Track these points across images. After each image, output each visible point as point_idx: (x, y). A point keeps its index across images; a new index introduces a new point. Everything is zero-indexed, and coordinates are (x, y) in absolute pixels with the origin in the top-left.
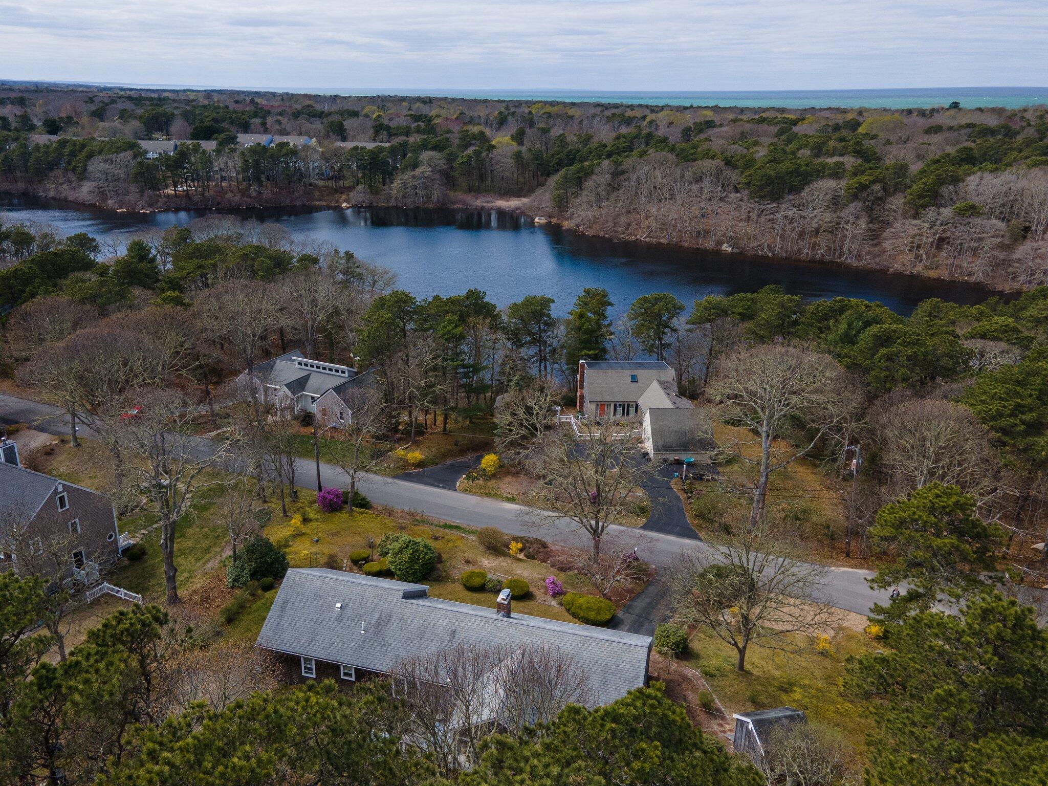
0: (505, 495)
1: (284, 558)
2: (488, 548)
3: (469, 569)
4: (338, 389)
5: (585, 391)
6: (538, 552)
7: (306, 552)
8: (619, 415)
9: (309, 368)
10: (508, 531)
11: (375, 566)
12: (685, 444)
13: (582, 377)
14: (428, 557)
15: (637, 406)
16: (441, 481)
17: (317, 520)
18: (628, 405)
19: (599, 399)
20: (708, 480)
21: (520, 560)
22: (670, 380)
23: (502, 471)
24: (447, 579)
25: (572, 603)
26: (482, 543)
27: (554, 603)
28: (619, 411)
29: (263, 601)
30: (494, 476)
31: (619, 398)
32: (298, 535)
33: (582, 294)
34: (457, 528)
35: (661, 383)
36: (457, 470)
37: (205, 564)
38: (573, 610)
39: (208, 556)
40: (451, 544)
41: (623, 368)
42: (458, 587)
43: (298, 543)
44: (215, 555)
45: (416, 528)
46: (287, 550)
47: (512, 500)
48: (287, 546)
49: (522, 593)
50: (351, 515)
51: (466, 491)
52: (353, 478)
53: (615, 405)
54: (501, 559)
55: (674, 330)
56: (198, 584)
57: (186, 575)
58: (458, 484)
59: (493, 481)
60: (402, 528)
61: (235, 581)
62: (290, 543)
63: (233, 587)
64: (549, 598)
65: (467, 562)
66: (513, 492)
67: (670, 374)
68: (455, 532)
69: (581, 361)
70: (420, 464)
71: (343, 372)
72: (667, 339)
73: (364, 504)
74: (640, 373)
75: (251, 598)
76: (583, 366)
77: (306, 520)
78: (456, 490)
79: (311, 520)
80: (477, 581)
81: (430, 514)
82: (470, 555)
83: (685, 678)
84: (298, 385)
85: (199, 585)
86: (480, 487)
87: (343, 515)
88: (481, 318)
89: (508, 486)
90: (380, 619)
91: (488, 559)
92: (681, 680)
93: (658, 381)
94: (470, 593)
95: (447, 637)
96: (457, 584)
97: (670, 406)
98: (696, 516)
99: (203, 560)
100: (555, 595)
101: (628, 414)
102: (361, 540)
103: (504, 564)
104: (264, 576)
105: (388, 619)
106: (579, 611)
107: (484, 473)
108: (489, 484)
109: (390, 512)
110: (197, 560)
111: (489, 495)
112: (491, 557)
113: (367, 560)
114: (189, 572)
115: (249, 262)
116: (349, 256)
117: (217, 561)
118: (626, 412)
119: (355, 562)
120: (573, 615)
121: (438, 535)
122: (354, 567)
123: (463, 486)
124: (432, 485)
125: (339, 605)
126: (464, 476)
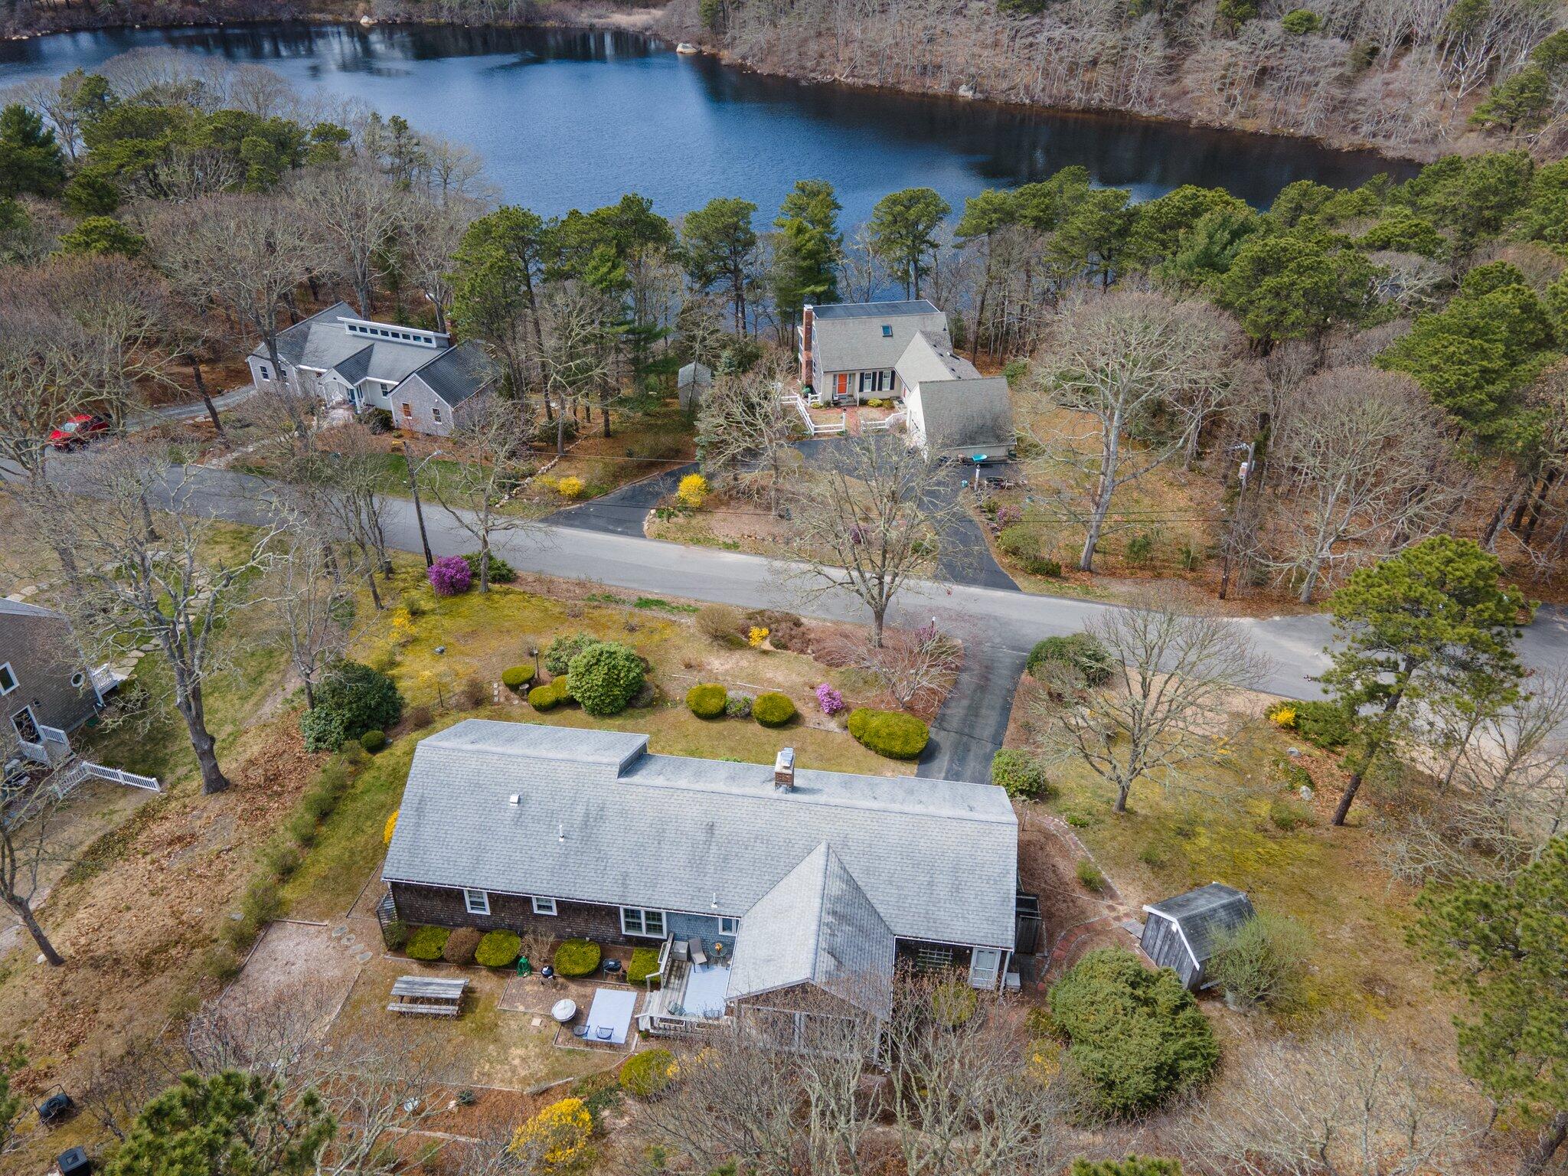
0: (721, 540)
1: (392, 688)
2: (716, 637)
3: (693, 679)
4: (426, 372)
5: (816, 355)
6: (792, 637)
7: (427, 673)
8: (867, 390)
9: (369, 334)
11: (545, 694)
12: (970, 438)
13: (809, 331)
14: (632, 675)
15: (893, 373)
16: (619, 522)
17: (433, 611)
18: (881, 374)
19: (837, 367)
20: (1009, 488)
21: (765, 652)
22: (940, 329)
23: (713, 501)
24: (665, 701)
25: (864, 727)
26: (706, 631)
27: (833, 725)
28: (868, 383)
29: (373, 773)
30: (700, 509)
31: (868, 364)
32: (409, 643)
33: (794, 192)
34: (658, 603)
35: (927, 336)
36: (642, 499)
37: (258, 705)
38: (866, 738)
39: (261, 691)
40: (656, 637)
41: (869, 314)
42: (683, 714)
43: (411, 657)
44: (274, 686)
45: (596, 613)
46: (395, 672)
47: (732, 547)
48: (393, 664)
49: (785, 718)
50: (488, 599)
51: (660, 537)
52: (485, 542)
53: (862, 375)
54: (738, 654)
55: (934, 246)
56: (254, 748)
57: (229, 728)
58: (646, 527)
59: (700, 517)
60: (575, 616)
61: (318, 740)
62: (398, 658)
63: (317, 750)
64: (823, 717)
65: (689, 666)
66: (732, 534)
67: (939, 320)
68: (662, 614)
69: (807, 308)
70: (582, 496)
71: (428, 340)
72: (925, 260)
73: (504, 575)
74: (895, 321)
75: (351, 768)
76: (809, 315)
77: (416, 613)
78: (643, 536)
79: (424, 613)
80: (713, 705)
82: (690, 653)
83: (1049, 836)
84: (356, 366)
85: (256, 749)
86: (680, 528)
87: (475, 600)
89: (724, 523)
90: (587, 815)
91: (718, 657)
92: (1043, 840)
93: (923, 332)
94: (705, 724)
95: (701, 837)
96: (680, 708)
99: (254, 700)
100: (833, 712)
101: (880, 389)
102: (513, 644)
103: (744, 663)
104: (366, 727)
105: (601, 815)
106: (876, 740)
107: (684, 507)
108: (694, 522)
109: (548, 586)
110: (244, 699)
111: (697, 542)
112: (722, 653)
113: (533, 682)
114: (234, 722)
115: (229, 145)
116: (400, 126)
117: (280, 699)
118: (877, 386)
119: (514, 687)
120: (867, 745)
121: (635, 621)
122: (513, 695)
123: (653, 527)
124: (605, 530)
125: (514, 798)
126: (653, 512)
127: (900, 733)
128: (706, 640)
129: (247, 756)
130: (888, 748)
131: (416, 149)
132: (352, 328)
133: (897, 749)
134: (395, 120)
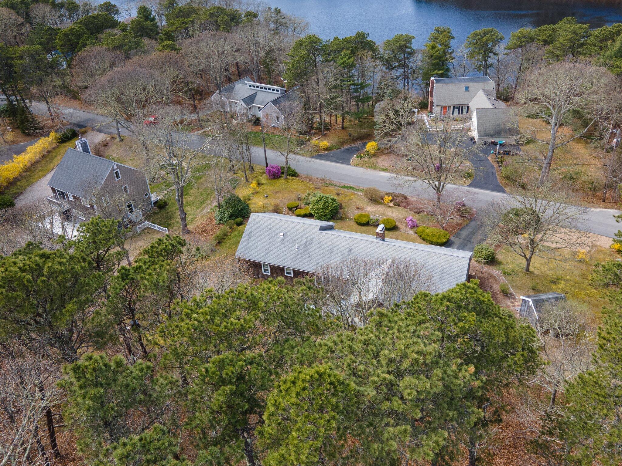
0: (381, 167)
1: (248, 206)
2: (371, 200)
3: (359, 212)
4: (275, 102)
5: (434, 99)
6: (402, 202)
7: (261, 203)
8: (456, 113)
9: (256, 88)
10: (383, 189)
11: (302, 211)
12: (498, 133)
13: (432, 89)
14: (333, 206)
15: (468, 107)
16: (341, 159)
17: (266, 184)
18: (462, 107)
19: (443, 103)
20: (513, 155)
21: (390, 207)
22: (491, 89)
23: (380, 152)
24: (346, 219)
25: (423, 232)
26: (367, 197)
27: (411, 232)
28: (456, 111)
29: (237, 232)
30: (374, 155)
31: (457, 102)
32: (255, 193)
33: (434, 32)
34: (351, 188)
35: (485, 91)
36: (351, 151)
37: (202, 210)
38: (423, 236)
39: (203, 206)
40: (348, 198)
41: (459, 82)
42: (353, 224)
43: (256, 198)
44: (208, 205)
45: (326, 188)
46: (250, 202)
47: (386, 170)
48: (249, 200)
49: (391, 227)
50: (286, 181)
51: (356, 165)
52: (287, 158)
53: (454, 107)
54: (379, 206)
55: (496, 54)
56: (199, 222)
57: (192, 217)
58: (352, 160)
59: (374, 159)
60: (317, 189)
61: (220, 220)
62: (251, 198)
63: (219, 224)
64: (408, 229)
65: (358, 208)
66: (386, 165)
67: (491, 85)
68: (350, 191)
69: (432, 78)
70: (327, 149)
71: (277, 91)
72: (490, 61)
73: (294, 174)
74: (471, 85)
75: (230, 230)
76: (433, 82)
77: (259, 184)
78: (350, 165)
79: (262, 184)
80: (364, 220)
81: (335, 180)
82: (359, 204)
83: (492, 276)
84: (250, 100)
85: (200, 223)
86: (365, 162)
87: (281, 181)
88: (365, 51)
89: (383, 161)
90: (306, 242)
91: (371, 206)
92: (489, 277)
93: (483, 90)
94: (360, 227)
95: (347, 253)
96: (352, 221)
97: (490, 106)
98: (504, 178)
99: (201, 208)
100: (413, 227)
101: (462, 113)
102: (293, 196)
103: (381, 209)
104: (237, 217)
105: (311, 243)
106: (426, 237)
107: (368, 154)
108: (371, 160)
109: (310, 179)
110: (198, 208)
111: (371, 167)
113: (297, 207)
114: (194, 214)
115: (214, 19)
116: (278, 11)
117: (209, 209)
118: (461, 111)
119: (290, 209)
120: (423, 239)
121: (339, 192)
122: (290, 212)
123: (355, 162)
124: (335, 162)
125: (282, 234)
126: (355, 156)
127: (437, 235)
128: (367, 200)
129: (197, 224)
130: (431, 239)
131: (283, 20)
132: (250, 86)
133: (435, 240)
134: (276, 9)
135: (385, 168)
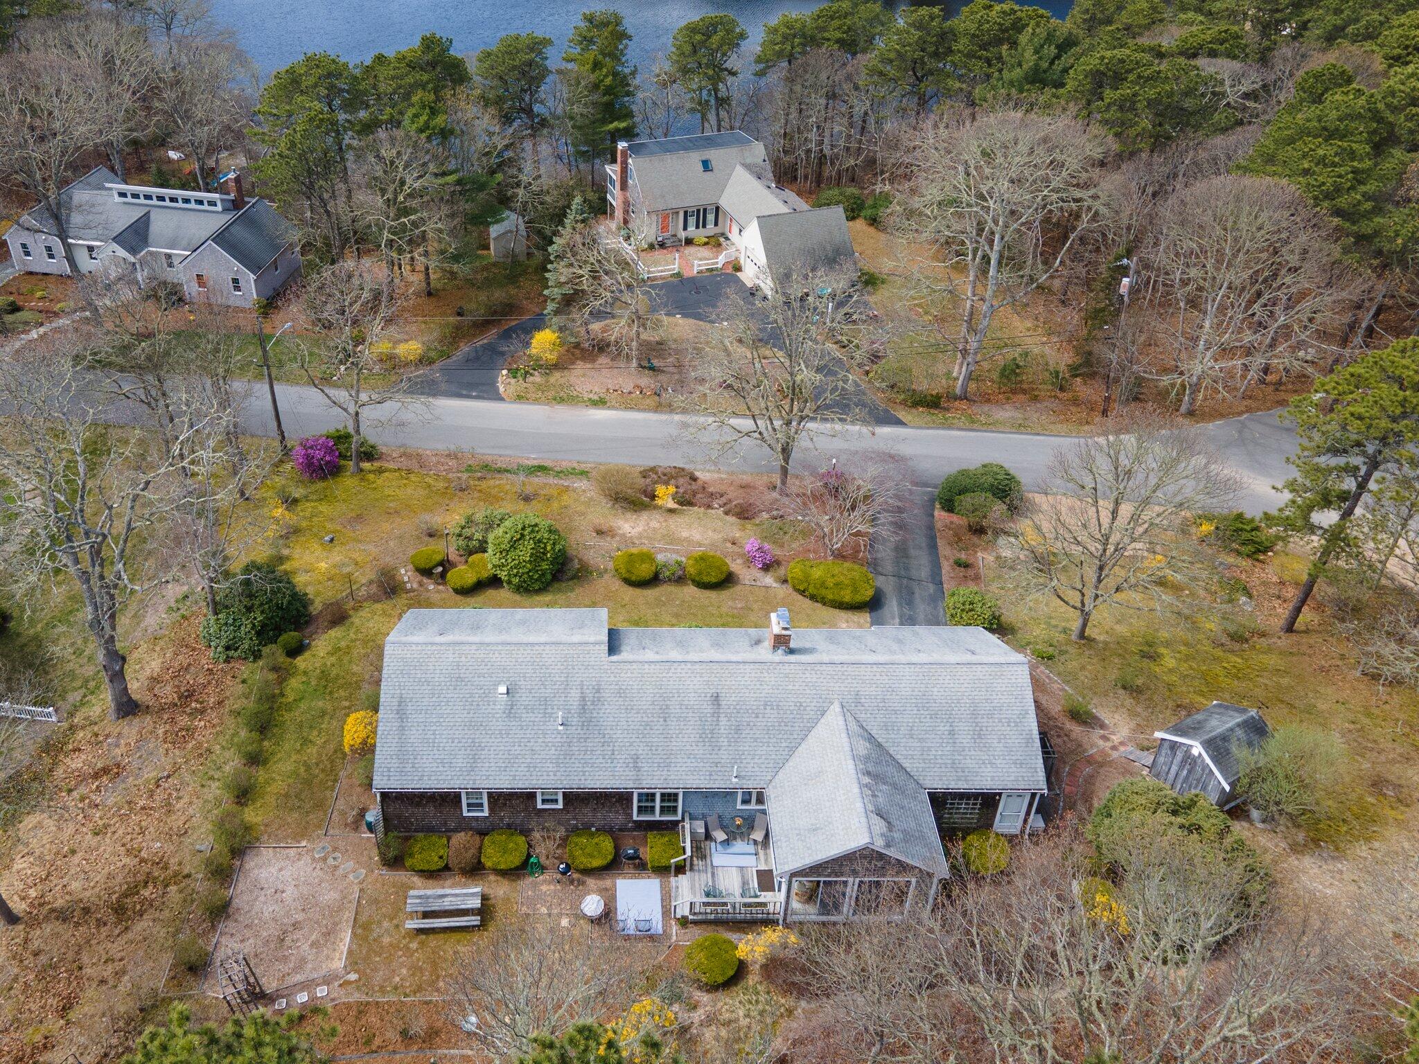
0: (586, 396)
2: (617, 500)
5: (636, 196)
6: (694, 493)
8: (691, 228)
10: (635, 459)
12: (815, 268)
13: (624, 171)
15: (717, 208)
16: (471, 386)
17: (306, 498)
18: (705, 210)
19: (660, 205)
21: (671, 511)
22: (760, 161)
23: (569, 356)
24: (589, 572)
25: (803, 579)
26: (603, 493)
27: (769, 580)
28: (692, 221)
29: (300, 678)
30: (557, 366)
31: (691, 202)
32: (290, 534)
33: (583, 25)
34: (542, 469)
35: (748, 167)
36: (487, 360)
38: (811, 590)
40: (555, 505)
41: (685, 149)
43: (298, 549)
45: (484, 484)
46: (287, 567)
47: (600, 403)
48: (281, 559)
49: (721, 577)
50: (362, 479)
51: (520, 398)
53: (686, 213)
54: (645, 516)
55: (733, 74)
58: (502, 389)
59: (557, 375)
60: (462, 490)
62: (286, 552)
63: (228, 660)
64: (755, 573)
66: (596, 389)
67: (758, 151)
68: (547, 480)
69: (621, 145)
70: (424, 361)
71: (212, 203)
72: (725, 90)
73: (369, 454)
74: (713, 154)
75: (274, 676)
76: (624, 153)
77: (288, 502)
78: (502, 399)
80: (645, 571)
81: (487, 451)
82: (597, 518)
84: (135, 237)
86: (539, 388)
87: (349, 482)
89: (586, 379)
90: (583, 698)
91: (626, 520)
93: (743, 164)
95: (708, 709)
96: (606, 577)
97: (784, 209)
100: (766, 568)
101: (704, 226)
102: (408, 525)
103: (654, 524)
104: (279, 629)
106: (823, 592)
107: (539, 365)
108: (552, 380)
109: (418, 460)
111: (561, 400)
112: (629, 515)
113: (447, 564)
118: (701, 223)
119: (426, 572)
120: (813, 598)
121: (529, 490)
122: (425, 580)
123: (511, 390)
124: (459, 396)
125: (503, 689)
126: (504, 372)
127: (846, 582)
128: (606, 504)
130: (837, 598)
132: (122, 195)
133: (847, 599)
135: (596, 398)
